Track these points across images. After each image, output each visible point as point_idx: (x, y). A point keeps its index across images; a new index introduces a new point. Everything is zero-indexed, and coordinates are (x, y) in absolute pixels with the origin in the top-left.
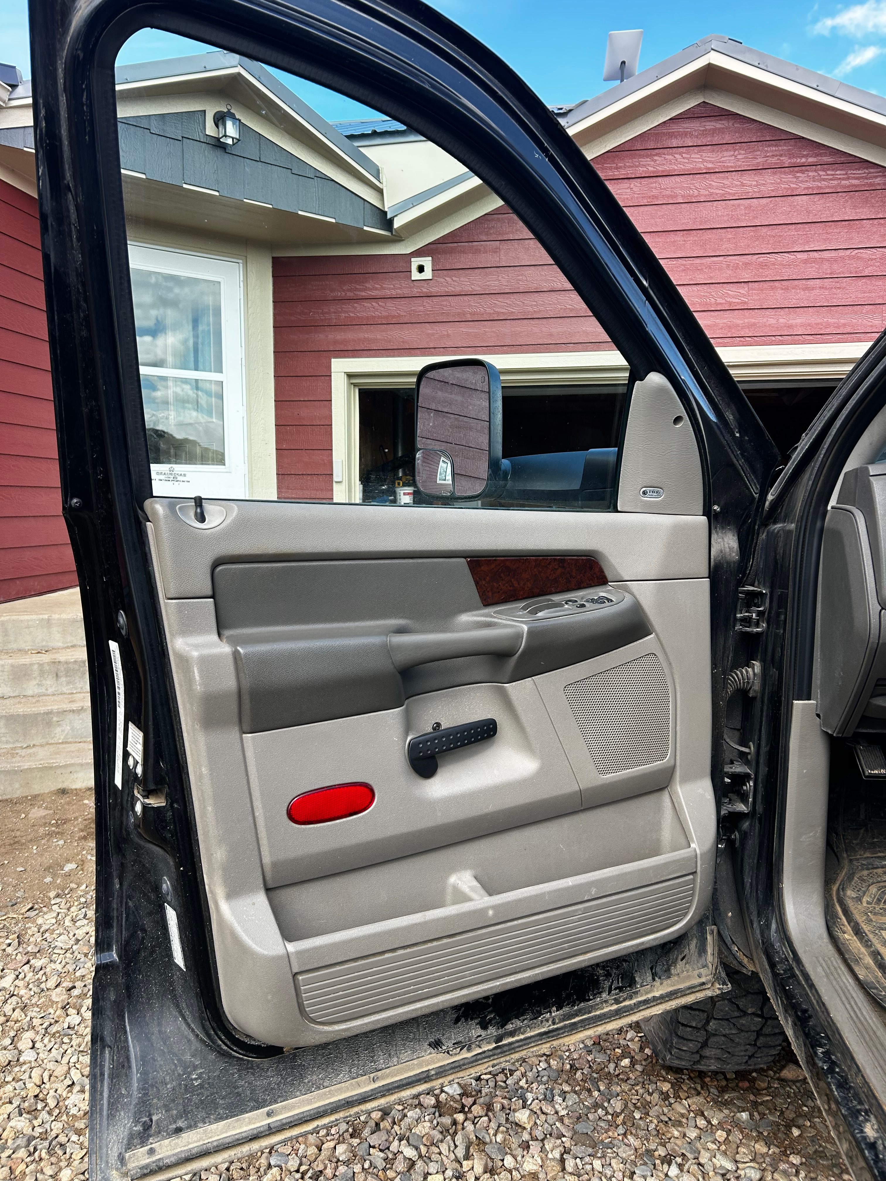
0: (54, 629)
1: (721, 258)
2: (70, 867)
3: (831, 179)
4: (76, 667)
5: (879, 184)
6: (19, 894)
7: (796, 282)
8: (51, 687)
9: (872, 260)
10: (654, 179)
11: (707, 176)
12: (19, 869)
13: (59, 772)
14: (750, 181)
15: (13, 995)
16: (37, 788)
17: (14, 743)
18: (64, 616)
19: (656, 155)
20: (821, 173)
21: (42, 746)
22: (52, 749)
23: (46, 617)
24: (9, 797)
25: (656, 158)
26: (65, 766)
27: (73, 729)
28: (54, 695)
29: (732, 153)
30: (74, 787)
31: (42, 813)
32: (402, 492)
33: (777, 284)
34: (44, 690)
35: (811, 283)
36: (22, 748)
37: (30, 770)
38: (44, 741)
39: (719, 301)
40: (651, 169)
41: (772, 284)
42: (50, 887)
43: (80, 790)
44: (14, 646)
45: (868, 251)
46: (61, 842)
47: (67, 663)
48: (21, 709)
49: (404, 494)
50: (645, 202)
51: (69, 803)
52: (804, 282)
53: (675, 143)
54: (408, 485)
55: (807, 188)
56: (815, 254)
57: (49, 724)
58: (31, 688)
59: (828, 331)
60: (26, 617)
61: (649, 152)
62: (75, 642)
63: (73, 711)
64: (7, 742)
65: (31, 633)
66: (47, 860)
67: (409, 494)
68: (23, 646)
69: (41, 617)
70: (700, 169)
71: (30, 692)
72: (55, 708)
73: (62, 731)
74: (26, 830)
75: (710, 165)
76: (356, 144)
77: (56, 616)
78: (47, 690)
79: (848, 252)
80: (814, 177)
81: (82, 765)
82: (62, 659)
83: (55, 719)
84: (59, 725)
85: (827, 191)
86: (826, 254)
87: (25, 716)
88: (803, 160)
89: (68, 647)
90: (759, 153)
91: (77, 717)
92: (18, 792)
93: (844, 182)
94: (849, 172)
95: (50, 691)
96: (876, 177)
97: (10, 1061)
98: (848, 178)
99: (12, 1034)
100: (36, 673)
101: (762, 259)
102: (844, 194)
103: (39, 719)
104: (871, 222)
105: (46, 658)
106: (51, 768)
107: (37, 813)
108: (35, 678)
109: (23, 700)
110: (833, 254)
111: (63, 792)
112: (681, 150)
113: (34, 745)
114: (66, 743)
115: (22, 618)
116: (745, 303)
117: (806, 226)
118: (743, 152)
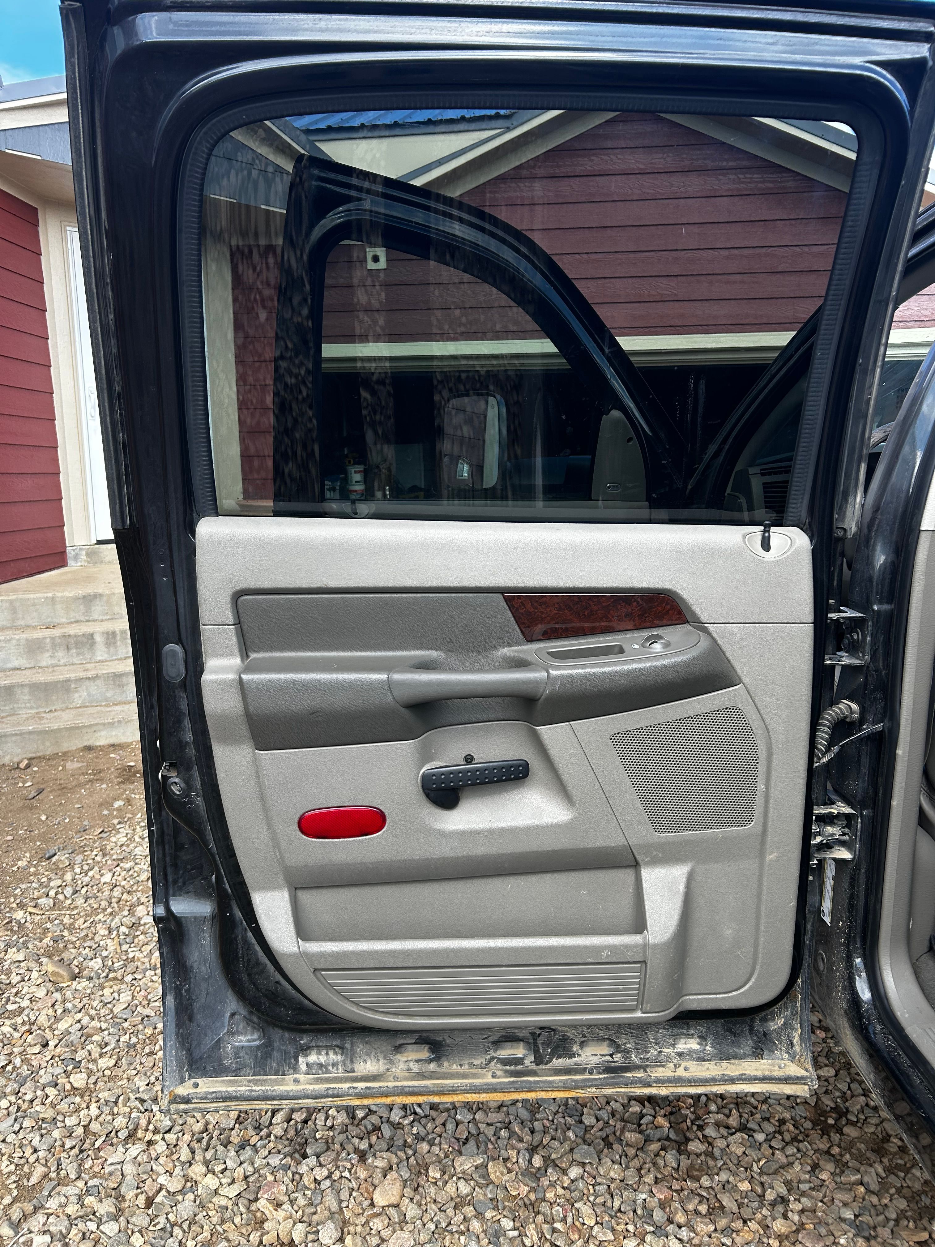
0: (58, 606)
1: (653, 253)
2: (118, 804)
3: (750, 183)
4: (85, 640)
5: (790, 187)
6: (86, 823)
7: (719, 277)
8: (63, 658)
9: (785, 257)
10: (592, 178)
11: (639, 176)
12: (77, 806)
13: (84, 731)
14: (678, 183)
15: (116, 886)
16: (66, 746)
17: (37, 708)
18: (67, 594)
19: (594, 155)
20: (741, 176)
21: (63, 710)
22: (73, 712)
23: (50, 595)
24: (41, 754)
25: (593, 158)
26: (90, 726)
27: (89, 695)
28: (66, 665)
29: (661, 155)
30: (98, 744)
31: (77, 765)
32: (353, 470)
33: (702, 278)
34: (56, 661)
35: (732, 277)
36: (45, 712)
37: (59, 730)
38: (64, 706)
39: (652, 292)
40: (588, 168)
41: (697, 277)
42: (111, 816)
43: (104, 746)
44: (22, 623)
45: (781, 250)
46: (104, 786)
47: (76, 636)
48: (42, 678)
49: (355, 472)
50: (583, 199)
51: (97, 757)
52: (726, 276)
53: (609, 144)
54: (359, 463)
55: (729, 190)
56: (736, 252)
57: (68, 690)
58: (45, 659)
59: (747, 321)
60: (32, 596)
61: (586, 152)
62: (78, 618)
63: (89, 678)
64: (32, 708)
65: (37, 610)
66: (97, 798)
67: (359, 472)
68: (30, 622)
69: (46, 595)
70: (633, 169)
71: (44, 664)
72: (72, 676)
73: (80, 696)
74: (69, 779)
75: (641, 166)
76: (312, 138)
77: (59, 594)
78: (59, 661)
79: (764, 250)
80: (734, 180)
81: (104, 724)
82: (72, 632)
83: (73, 686)
84: (77, 692)
85: (745, 193)
86: (746, 252)
87: (46, 685)
88: (725, 163)
89: (71, 623)
90: (685, 156)
91: (92, 684)
92: (50, 749)
93: (760, 185)
94: (765, 176)
95: (62, 662)
96: (788, 181)
97: (134, 924)
98: (764, 182)
99: (128, 908)
100: (48, 647)
101: (689, 254)
102: (761, 196)
103: (59, 686)
104: (783, 222)
105: (57, 632)
106: (77, 728)
107: (72, 766)
108: (48, 651)
109: (40, 671)
110: (751, 251)
111: (89, 748)
112: (615, 151)
113: (55, 710)
114: (84, 707)
115: (28, 596)
116: (675, 295)
117: (727, 225)
118: (670, 155)
